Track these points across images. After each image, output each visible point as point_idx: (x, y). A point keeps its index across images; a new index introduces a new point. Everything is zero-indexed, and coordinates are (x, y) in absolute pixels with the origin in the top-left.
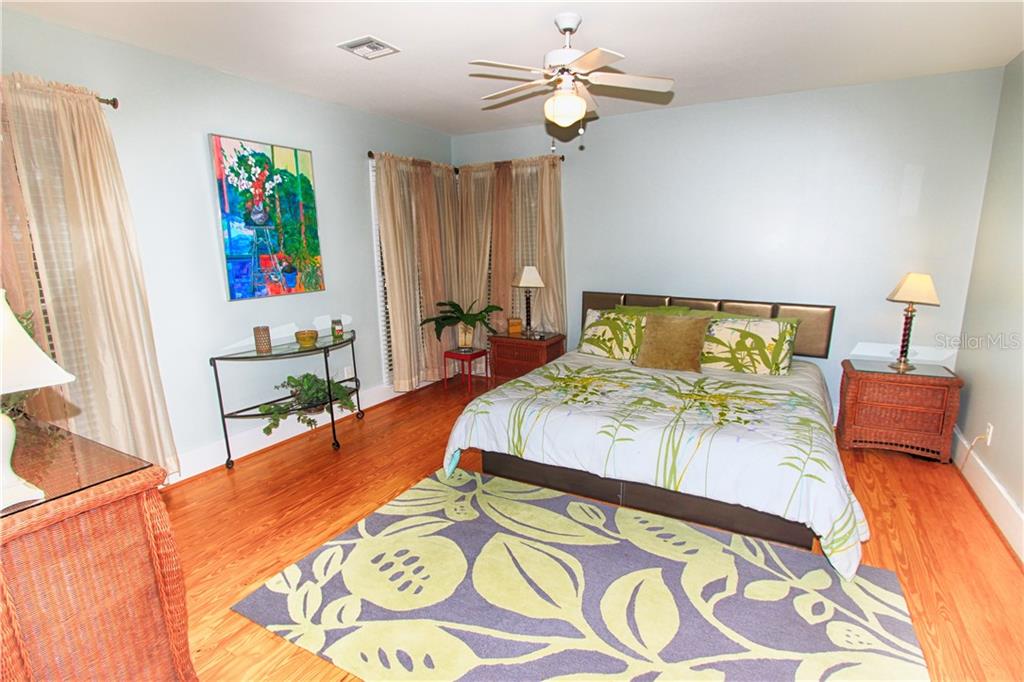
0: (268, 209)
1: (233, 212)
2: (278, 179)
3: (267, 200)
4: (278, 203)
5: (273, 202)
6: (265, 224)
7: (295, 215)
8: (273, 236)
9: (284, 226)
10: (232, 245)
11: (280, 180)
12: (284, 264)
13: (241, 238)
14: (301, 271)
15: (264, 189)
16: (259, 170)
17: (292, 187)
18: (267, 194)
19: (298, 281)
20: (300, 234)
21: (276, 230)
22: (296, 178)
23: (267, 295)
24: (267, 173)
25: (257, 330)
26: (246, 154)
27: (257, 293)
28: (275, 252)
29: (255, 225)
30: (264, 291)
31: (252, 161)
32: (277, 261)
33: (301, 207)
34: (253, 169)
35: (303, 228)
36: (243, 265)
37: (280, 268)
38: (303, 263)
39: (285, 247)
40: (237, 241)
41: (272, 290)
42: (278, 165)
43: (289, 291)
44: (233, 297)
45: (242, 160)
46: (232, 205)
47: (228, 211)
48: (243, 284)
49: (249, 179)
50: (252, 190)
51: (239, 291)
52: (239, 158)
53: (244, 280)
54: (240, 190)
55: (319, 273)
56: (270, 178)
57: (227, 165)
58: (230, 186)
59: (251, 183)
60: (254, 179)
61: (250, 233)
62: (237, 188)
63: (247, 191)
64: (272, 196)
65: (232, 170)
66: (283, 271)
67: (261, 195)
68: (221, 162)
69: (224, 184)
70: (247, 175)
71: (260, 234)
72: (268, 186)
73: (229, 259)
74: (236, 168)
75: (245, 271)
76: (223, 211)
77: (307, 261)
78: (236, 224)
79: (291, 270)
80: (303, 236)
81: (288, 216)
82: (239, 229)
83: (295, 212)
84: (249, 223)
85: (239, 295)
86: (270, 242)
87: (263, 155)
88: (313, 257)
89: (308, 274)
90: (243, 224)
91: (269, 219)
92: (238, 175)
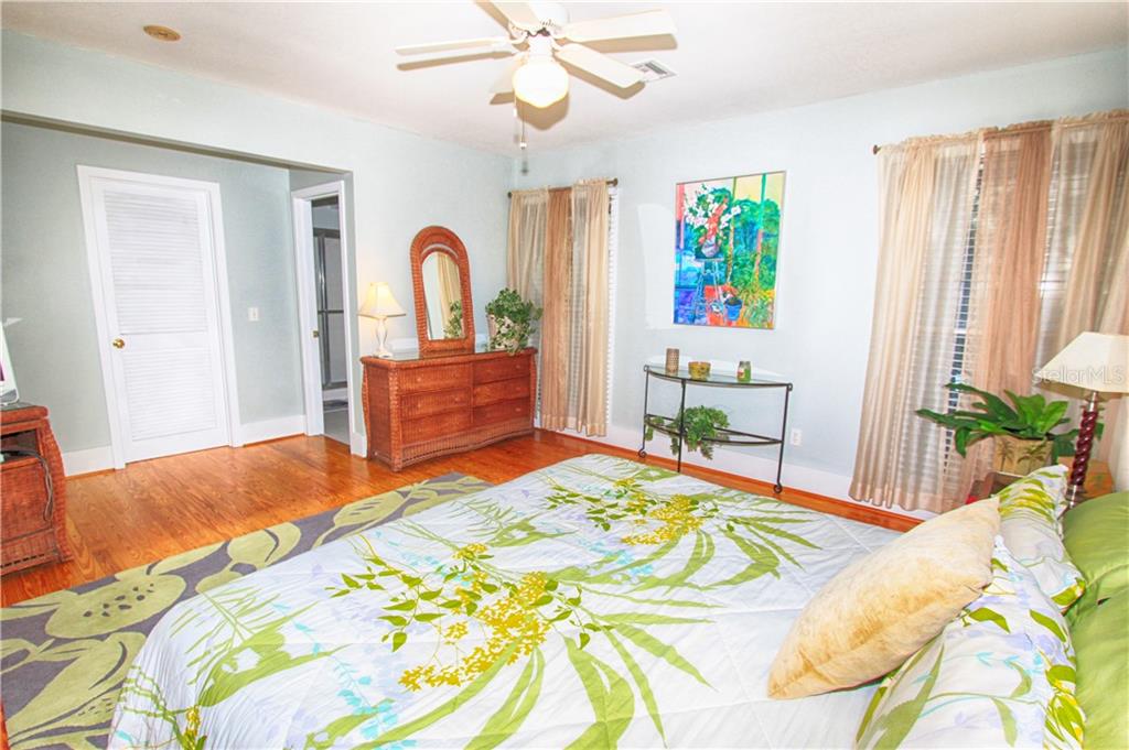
0: (720, 242)
1: (686, 248)
2: (736, 210)
3: (721, 234)
4: (731, 235)
5: (726, 234)
6: (715, 257)
7: (749, 247)
8: (720, 268)
9: (736, 257)
10: (681, 275)
11: (739, 211)
12: (729, 296)
13: (689, 269)
14: (747, 304)
15: (719, 223)
16: (716, 205)
17: (752, 216)
18: (721, 227)
19: (742, 315)
20: (753, 264)
21: (725, 262)
22: (759, 206)
23: (705, 324)
24: (725, 207)
25: (669, 351)
26: (706, 192)
27: (697, 321)
28: (721, 284)
29: (705, 257)
30: (704, 320)
31: (711, 198)
32: (721, 292)
33: (760, 235)
34: (711, 207)
35: (759, 258)
36: (688, 294)
37: (723, 300)
38: (750, 296)
39: (732, 278)
40: (686, 272)
41: (711, 320)
42: (738, 196)
43: (729, 324)
44: (676, 321)
45: (701, 199)
46: (686, 240)
47: (682, 246)
48: (686, 310)
49: (706, 215)
50: (707, 226)
51: (682, 315)
52: (699, 199)
53: (687, 307)
54: (696, 227)
55: (769, 309)
56: (728, 211)
57: (687, 207)
58: (687, 225)
59: (706, 219)
60: (710, 214)
61: (699, 265)
62: (692, 227)
63: (702, 227)
64: (728, 228)
65: (691, 210)
66: (726, 302)
67: (714, 230)
68: (682, 205)
69: (682, 224)
70: (704, 212)
71: (708, 266)
72: (724, 219)
73: (677, 287)
74: (694, 208)
75: (689, 299)
76: (678, 247)
77: (757, 295)
78: (688, 258)
79: (735, 303)
80: (756, 267)
81: (742, 246)
82: (690, 262)
83: (752, 241)
84: (699, 255)
85: (681, 320)
86: (717, 274)
87: (723, 190)
88: (765, 290)
89: (754, 309)
90: (694, 257)
91: (720, 251)
92: (695, 213)
